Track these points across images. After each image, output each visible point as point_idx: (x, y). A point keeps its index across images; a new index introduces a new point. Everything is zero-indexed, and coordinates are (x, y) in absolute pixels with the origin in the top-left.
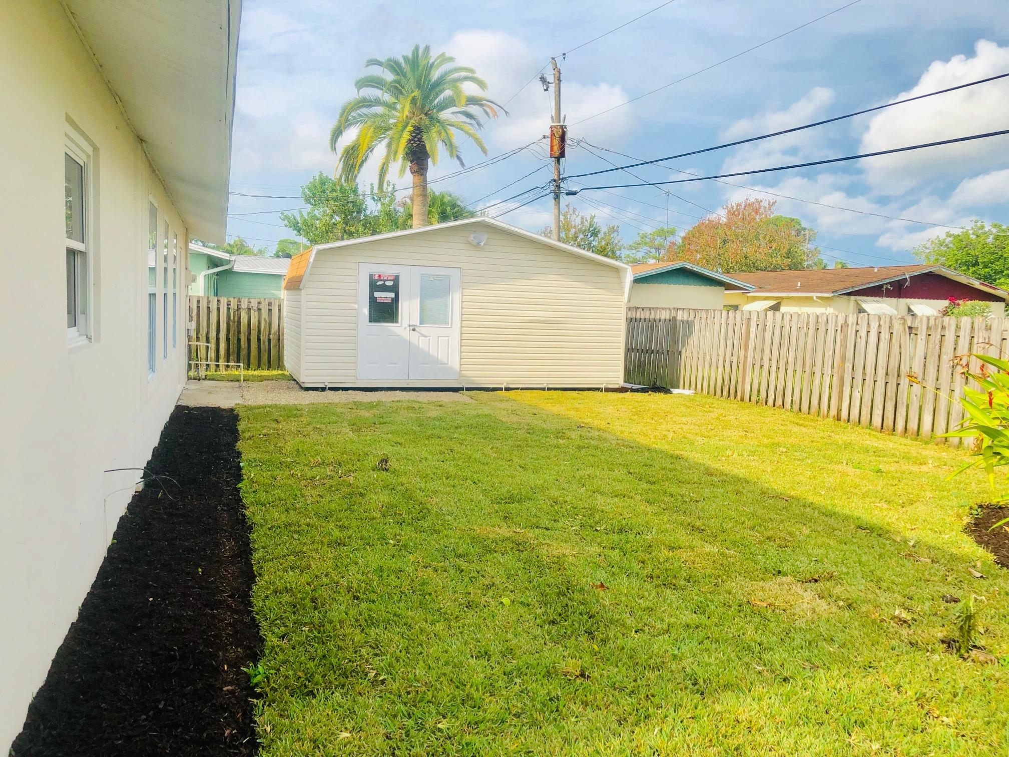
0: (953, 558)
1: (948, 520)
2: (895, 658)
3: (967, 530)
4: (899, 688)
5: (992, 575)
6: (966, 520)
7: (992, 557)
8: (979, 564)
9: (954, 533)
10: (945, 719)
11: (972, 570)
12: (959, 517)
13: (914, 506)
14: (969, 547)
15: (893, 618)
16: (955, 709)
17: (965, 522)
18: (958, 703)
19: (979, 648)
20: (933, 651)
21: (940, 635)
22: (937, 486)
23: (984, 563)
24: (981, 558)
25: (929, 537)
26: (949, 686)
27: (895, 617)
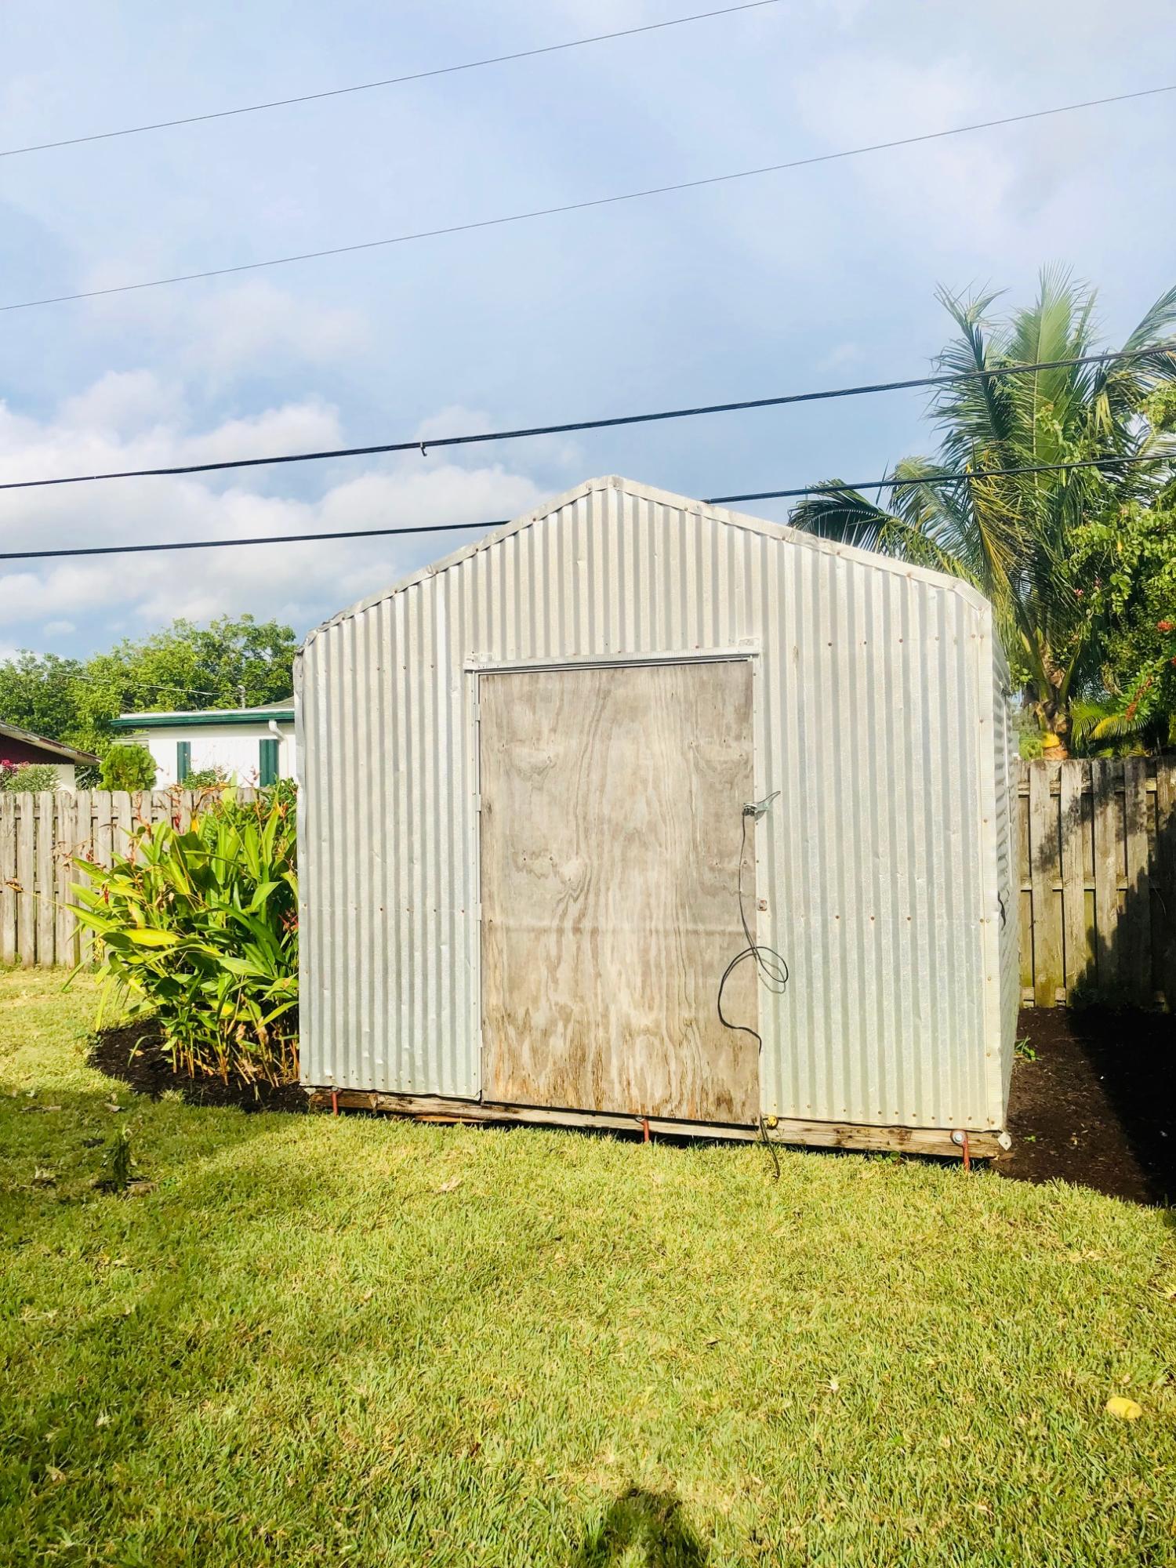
0: (85, 1098)
1: (68, 1056)
2: (48, 1224)
3: (91, 1063)
4: (59, 1250)
5: (131, 1104)
6: (87, 1052)
7: (126, 1086)
8: (114, 1096)
9: (78, 1070)
10: (118, 1262)
11: (108, 1105)
12: (79, 1051)
13: (20, 1051)
14: (98, 1081)
15: (34, 1182)
16: (125, 1248)
17: (86, 1056)
18: (127, 1241)
19: (138, 1179)
20: (89, 1201)
21: (92, 1182)
22: (42, 1021)
23: (119, 1095)
24: (115, 1089)
25: (50, 1082)
26: (116, 1228)
27: (36, 1181)
